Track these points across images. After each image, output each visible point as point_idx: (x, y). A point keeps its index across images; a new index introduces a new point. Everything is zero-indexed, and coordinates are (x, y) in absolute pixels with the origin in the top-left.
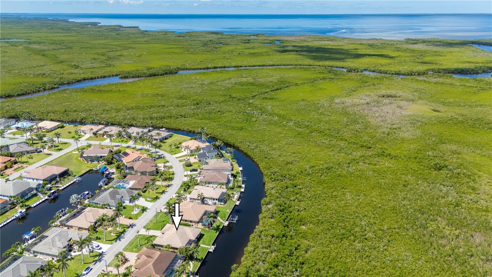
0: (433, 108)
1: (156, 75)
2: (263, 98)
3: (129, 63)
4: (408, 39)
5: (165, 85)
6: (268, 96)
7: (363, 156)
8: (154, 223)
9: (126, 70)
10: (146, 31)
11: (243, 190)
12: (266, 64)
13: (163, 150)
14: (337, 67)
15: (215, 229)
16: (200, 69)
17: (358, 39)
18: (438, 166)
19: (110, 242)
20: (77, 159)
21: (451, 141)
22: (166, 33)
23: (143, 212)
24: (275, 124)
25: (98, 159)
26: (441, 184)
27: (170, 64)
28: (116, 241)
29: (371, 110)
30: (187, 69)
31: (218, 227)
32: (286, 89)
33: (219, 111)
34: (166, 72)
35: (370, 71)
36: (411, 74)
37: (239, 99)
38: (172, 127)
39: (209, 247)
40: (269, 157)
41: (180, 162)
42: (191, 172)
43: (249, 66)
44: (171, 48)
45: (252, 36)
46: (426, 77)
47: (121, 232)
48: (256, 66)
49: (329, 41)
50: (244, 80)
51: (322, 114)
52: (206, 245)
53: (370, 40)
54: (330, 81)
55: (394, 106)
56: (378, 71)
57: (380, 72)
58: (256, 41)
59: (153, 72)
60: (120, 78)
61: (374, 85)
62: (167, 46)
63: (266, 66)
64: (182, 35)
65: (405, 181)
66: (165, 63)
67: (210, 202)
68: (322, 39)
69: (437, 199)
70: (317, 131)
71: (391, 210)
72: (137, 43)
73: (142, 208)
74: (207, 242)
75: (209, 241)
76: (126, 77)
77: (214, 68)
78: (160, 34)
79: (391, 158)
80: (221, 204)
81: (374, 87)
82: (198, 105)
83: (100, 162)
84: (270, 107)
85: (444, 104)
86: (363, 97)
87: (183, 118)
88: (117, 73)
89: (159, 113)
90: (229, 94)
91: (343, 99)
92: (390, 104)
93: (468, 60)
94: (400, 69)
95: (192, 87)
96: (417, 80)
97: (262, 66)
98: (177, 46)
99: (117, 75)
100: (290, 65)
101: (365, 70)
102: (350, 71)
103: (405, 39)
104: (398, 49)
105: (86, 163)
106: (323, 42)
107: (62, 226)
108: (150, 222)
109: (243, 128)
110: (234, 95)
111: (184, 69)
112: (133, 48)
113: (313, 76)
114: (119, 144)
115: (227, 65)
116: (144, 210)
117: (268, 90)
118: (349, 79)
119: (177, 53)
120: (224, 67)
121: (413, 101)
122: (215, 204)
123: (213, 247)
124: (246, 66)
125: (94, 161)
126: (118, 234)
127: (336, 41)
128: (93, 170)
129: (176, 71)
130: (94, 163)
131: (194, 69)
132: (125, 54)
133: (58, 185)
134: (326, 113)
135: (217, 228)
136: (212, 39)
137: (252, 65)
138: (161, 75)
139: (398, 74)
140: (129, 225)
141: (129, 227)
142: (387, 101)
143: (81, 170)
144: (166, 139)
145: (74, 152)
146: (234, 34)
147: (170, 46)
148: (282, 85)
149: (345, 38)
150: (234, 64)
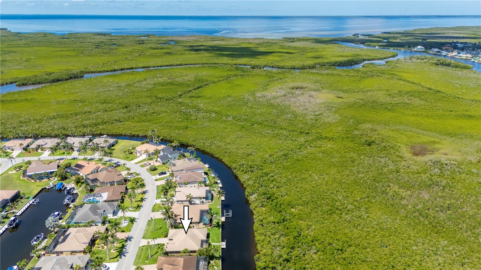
0: (336, 95)
1: (60, 80)
2: (191, 97)
3: (19, 69)
4: (286, 38)
5: (78, 90)
6: (193, 95)
7: (307, 141)
8: (152, 232)
9: (21, 77)
10: (19, 33)
11: (221, 185)
12: (173, 64)
13: (116, 157)
14: (240, 65)
15: (217, 227)
16: (107, 71)
17: (245, 39)
18: (368, 143)
19: (116, 259)
20: (19, 178)
21: (365, 122)
22: (45, 35)
23: (133, 223)
24: (215, 120)
25: (49, 175)
26: (378, 157)
27: (71, 68)
28: (121, 258)
29: (290, 100)
30: (92, 72)
31: (218, 223)
32: (207, 86)
33: (154, 113)
34: (71, 76)
35: (269, 67)
36: (303, 68)
37: (167, 99)
38: (111, 133)
39: (220, 244)
40: (228, 151)
41: (142, 167)
42: (160, 175)
43: (157, 67)
44: (61, 51)
45: (143, 36)
46: (318, 70)
47: (121, 248)
48: (164, 66)
49: (220, 41)
50: (161, 80)
51: (251, 108)
52: (217, 242)
53: (255, 39)
54: (241, 77)
55: (307, 96)
56: (277, 67)
57: (278, 67)
58: (150, 41)
59: (56, 77)
60: (17, 85)
61: (281, 79)
62: (54, 49)
63: (174, 66)
64: (66, 37)
65: (351, 158)
66: (64, 67)
67: (197, 201)
68: (213, 40)
69: (381, 169)
70: (256, 123)
71: (354, 184)
72: (16, 47)
73: (130, 219)
74: (216, 240)
75: (218, 238)
76: (24, 85)
77: (121, 70)
78: (39, 36)
79: (329, 140)
80: (209, 202)
81: (282, 81)
82: (127, 108)
83: (50, 178)
84: (202, 105)
85: (343, 91)
86: (278, 90)
87: (118, 122)
88: (12, 81)
89: (89, 119)
90: (154, 95)
91: (263, 93)
92: (303, 94)
93: (339, 54)
94: (294, 64)
95: (110, 90)
96: (312, 73)
97: (170, 66)
98: (67, 49)
99: (12, 83)
100: (196, 64)
101: (265, 66)
102: (253, 67)
103: (283, 38)
104: (282, 47)
105: (34, 182)
106: (215, 42)
107: (48, 253)
108: (146, 232)
109: (188, 127)
110: (160, 96)
111: (89, 73)
112: (14, 52)
113: (225, 74)
114: (62, 157)
115: (134, 66)
116: (132, 220)
117: (190, 89)
118: (257, 75)
119: (71, 56)
120: (132, 68)
121: (318, 90)
122: (203, 202)
123: (224, 243)
124: (154, 67)
125: (44, 179)
126: (118, 250)
127: (226, 40)
128: (45, 188)
129: (82, 75)
130: (44, 180)
131: (100, 72)
132: (8, 58)
133: (14, 211)
134: (254, 106)
135: (218, 225)
136: (103, 41)
137: (160, 65)
138: (66, 80)
139: (294, 68)
140: (126, 239)
141: (126, 241)
142: (298, 92)
143: (31, 191)
144: (113, 145)
145: (11, 172)
146: (124, 35)
147: (58, 49)
148: (202, 84)
149: (233, 38)
150: (141, 65)
